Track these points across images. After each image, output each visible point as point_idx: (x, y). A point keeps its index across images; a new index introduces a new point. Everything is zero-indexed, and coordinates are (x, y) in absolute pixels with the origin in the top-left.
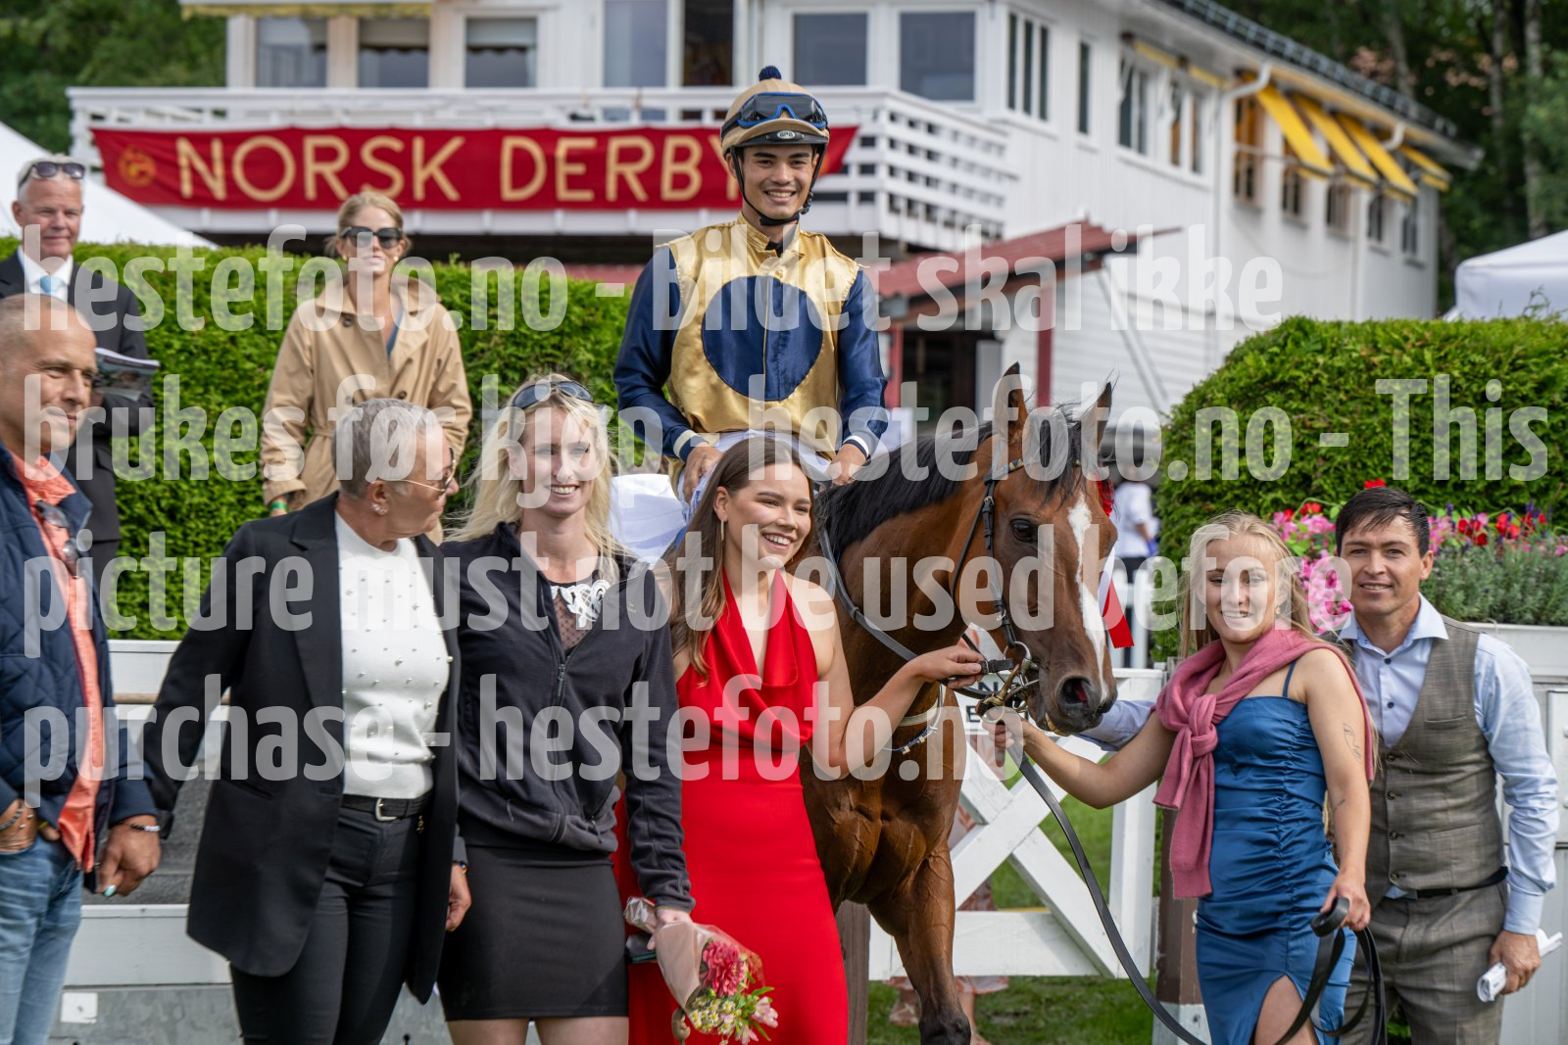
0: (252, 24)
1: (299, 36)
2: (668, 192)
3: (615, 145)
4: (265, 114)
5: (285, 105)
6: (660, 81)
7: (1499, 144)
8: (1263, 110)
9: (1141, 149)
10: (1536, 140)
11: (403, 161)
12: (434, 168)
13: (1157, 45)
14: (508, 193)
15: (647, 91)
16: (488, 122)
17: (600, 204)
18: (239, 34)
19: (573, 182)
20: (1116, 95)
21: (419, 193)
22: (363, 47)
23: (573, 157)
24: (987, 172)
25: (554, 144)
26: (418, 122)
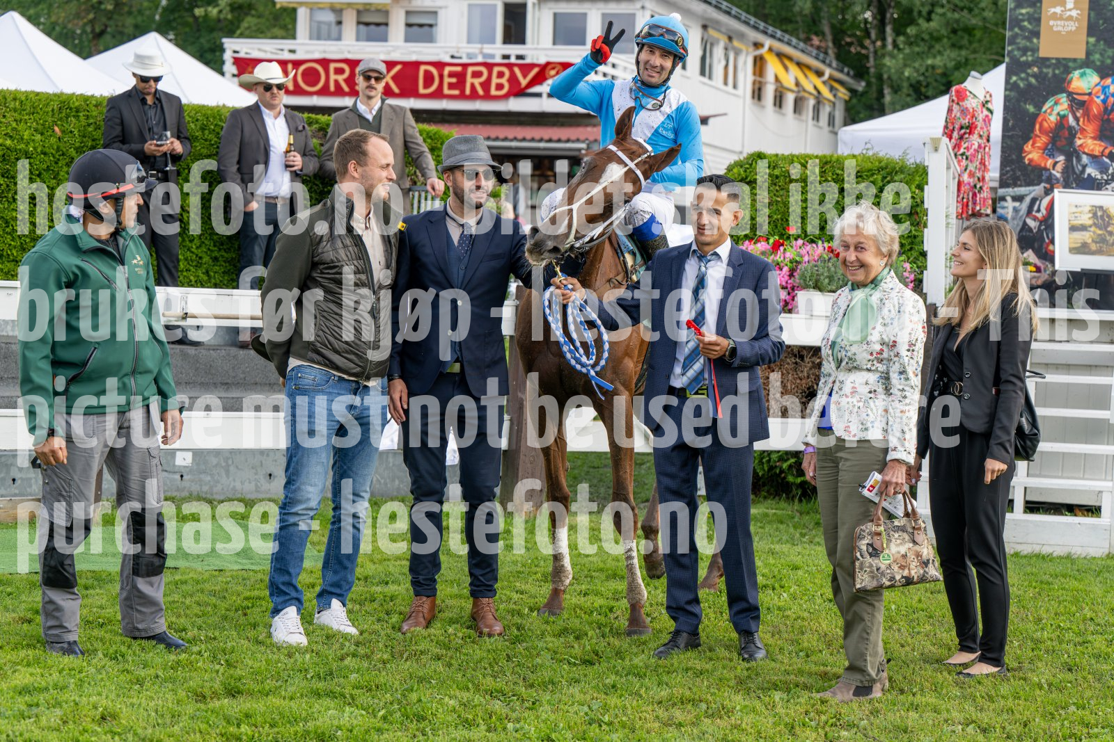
0: (308, 11)
1: (330, 17)
2: (493, 92)
3: (470, 70)
4: (312, 52)
5: (321, 48)
6: (493, 41)
7: (873, 80)
8: (766, 61)
9: (710, 78)
10: (889, 78)
13: (719, 31)
14: (422, 91)
15: (485, 46)
16: (414, 58)
17: (462, 96)
18: (302, 14)
19: (451, 86)
20: (700, 53)
22: (359, 23)
23: (451, 75)
25: (443, 69)
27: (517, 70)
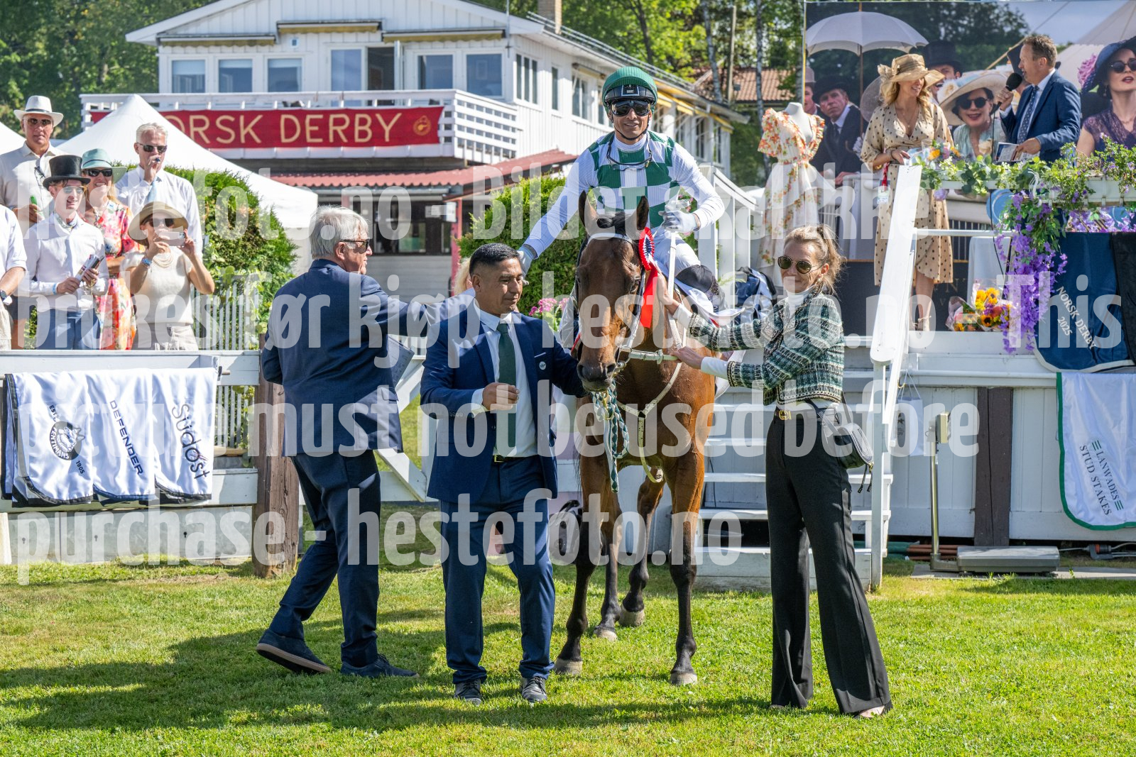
2: (357, 140)
3: (332, 117)
9: (584, 117)
11: (235, 126)
12: (249, 129)
13: (590, 69)
14: (284, 140)
15: (349, 92)
17: (326, 144)
19: (313, 135)
20: (571, 92)
21: (243, 140)
23: (313, 123)
24: (506, 128)
25: (305, 118)
26: (243, 107)
27: (379, 116)
